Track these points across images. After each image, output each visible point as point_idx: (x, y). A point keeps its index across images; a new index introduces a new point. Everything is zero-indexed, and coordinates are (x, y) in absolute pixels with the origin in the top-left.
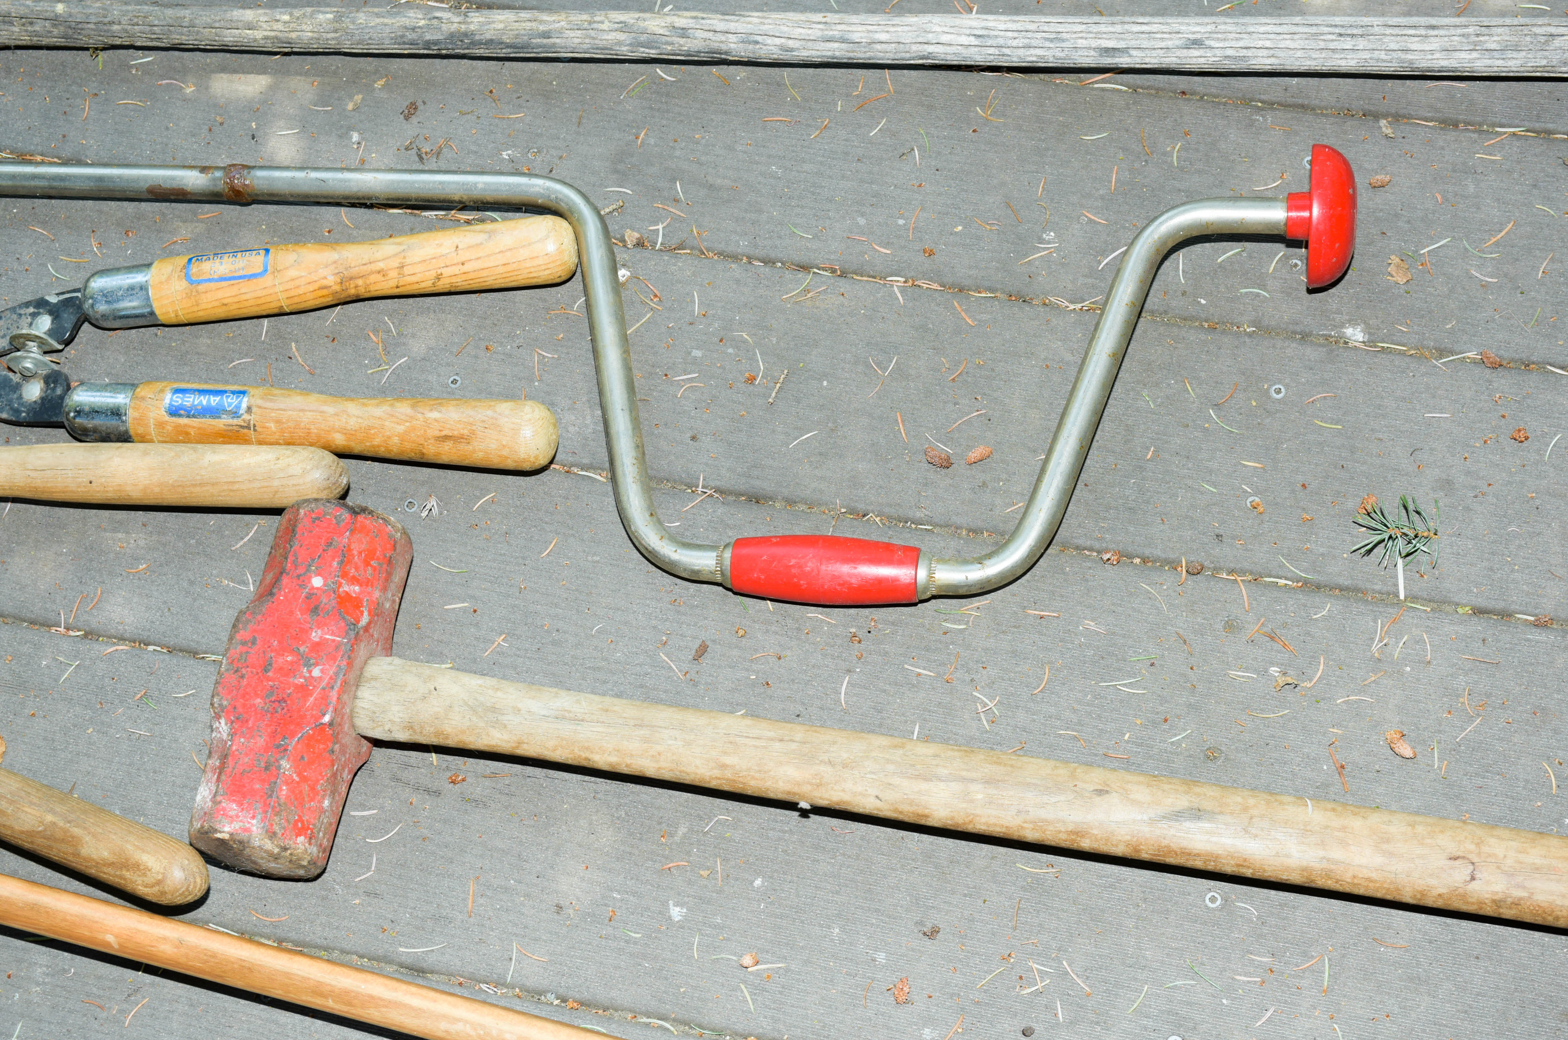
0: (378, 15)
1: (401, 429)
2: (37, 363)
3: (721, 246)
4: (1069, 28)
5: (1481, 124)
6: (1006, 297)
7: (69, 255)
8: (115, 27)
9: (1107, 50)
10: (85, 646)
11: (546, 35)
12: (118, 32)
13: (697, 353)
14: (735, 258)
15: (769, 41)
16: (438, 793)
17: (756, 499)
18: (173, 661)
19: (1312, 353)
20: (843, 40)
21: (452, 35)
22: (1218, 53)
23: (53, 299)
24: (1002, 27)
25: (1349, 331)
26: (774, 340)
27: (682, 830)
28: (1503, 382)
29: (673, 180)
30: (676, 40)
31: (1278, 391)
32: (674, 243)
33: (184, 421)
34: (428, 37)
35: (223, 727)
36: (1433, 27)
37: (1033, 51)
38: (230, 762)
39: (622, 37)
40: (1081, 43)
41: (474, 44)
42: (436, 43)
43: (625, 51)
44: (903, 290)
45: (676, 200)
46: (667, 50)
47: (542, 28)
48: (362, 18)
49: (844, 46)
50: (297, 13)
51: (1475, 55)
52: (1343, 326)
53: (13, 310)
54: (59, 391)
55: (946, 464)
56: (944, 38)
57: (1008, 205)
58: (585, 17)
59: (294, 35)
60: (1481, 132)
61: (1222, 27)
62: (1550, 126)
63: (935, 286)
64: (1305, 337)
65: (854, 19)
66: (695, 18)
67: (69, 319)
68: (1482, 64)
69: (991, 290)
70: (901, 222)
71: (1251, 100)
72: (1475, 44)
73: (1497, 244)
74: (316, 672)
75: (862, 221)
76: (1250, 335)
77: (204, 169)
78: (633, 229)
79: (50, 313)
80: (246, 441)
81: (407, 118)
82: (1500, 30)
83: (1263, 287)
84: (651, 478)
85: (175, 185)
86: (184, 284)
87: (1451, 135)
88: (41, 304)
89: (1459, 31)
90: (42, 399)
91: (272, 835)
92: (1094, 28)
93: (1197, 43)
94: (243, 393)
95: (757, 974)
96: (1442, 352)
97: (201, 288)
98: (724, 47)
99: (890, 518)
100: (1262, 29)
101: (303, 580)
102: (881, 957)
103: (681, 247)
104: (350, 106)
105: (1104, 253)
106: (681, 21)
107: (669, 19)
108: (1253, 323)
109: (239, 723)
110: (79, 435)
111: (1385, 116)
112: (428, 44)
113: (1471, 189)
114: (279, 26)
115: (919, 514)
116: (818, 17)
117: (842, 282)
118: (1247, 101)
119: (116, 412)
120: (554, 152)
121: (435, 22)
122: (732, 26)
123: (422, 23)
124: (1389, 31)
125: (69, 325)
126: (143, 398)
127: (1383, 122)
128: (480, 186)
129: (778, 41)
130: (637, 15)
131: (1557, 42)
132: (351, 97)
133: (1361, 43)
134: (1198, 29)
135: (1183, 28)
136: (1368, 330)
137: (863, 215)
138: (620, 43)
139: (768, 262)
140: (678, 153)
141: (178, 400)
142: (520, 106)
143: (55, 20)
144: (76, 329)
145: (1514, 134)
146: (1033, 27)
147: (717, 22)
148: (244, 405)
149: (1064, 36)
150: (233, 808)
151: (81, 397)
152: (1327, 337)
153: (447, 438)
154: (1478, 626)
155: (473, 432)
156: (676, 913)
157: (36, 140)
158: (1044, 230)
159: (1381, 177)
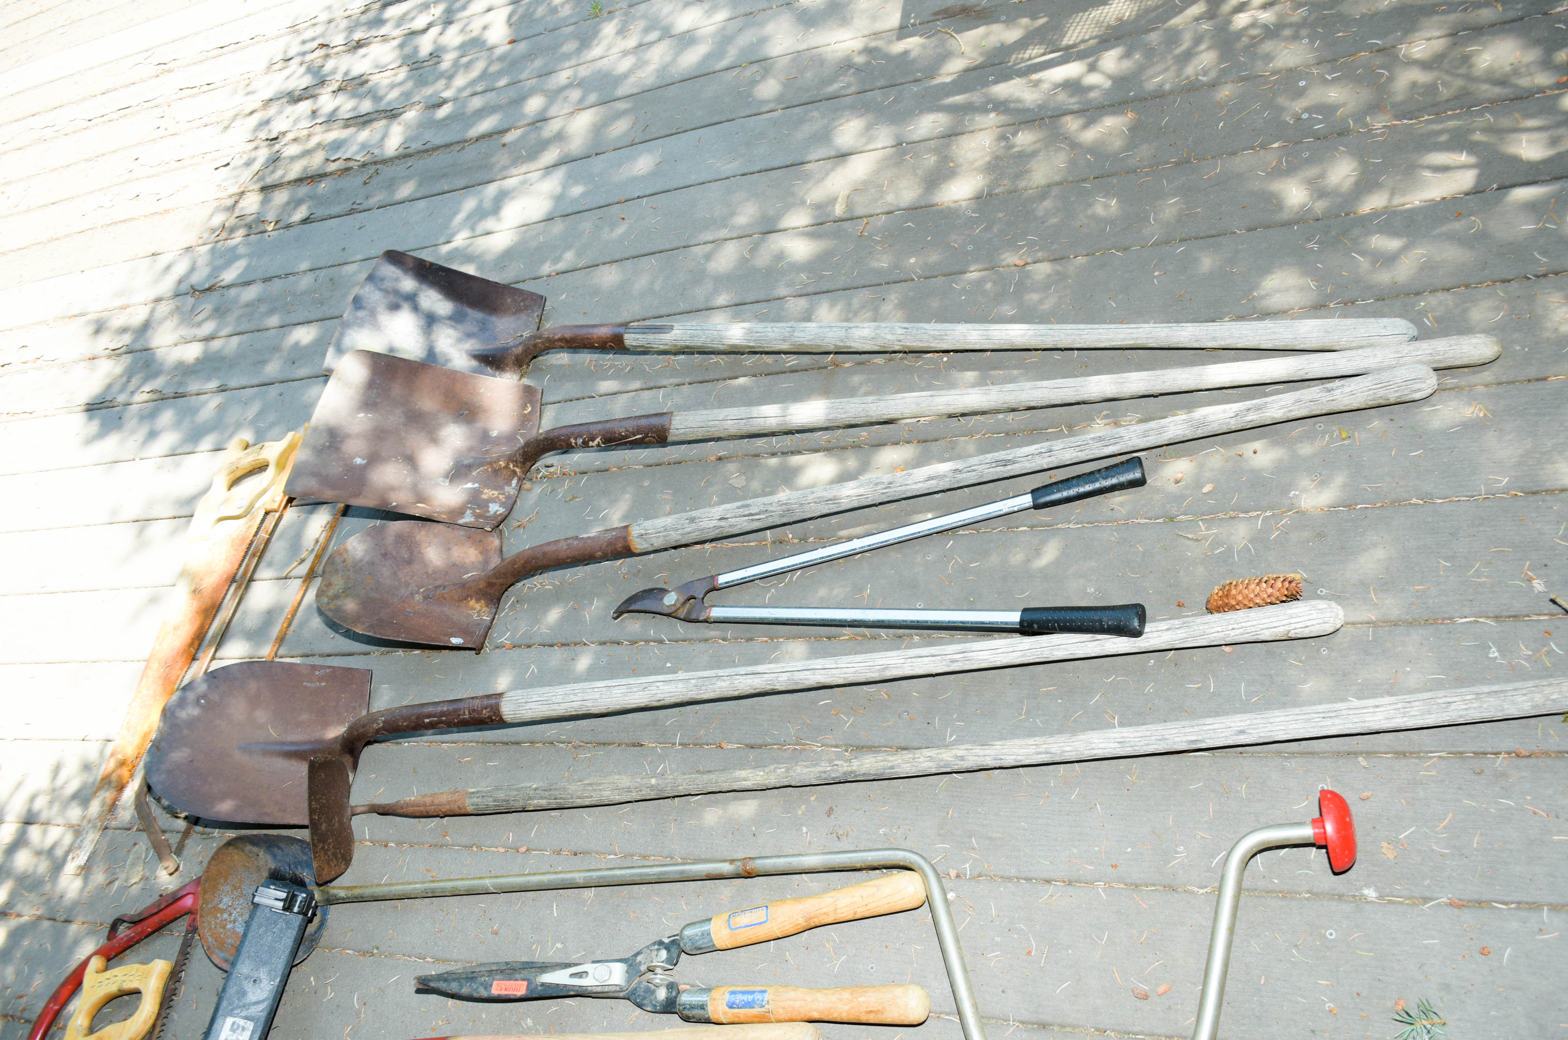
0: (807, 767)
1: (846, 1008)
2: (661, 980)
3: (1002, 873)
4: (1169, 732)
5: (1419, 752)
6: (1162, 888)
7: (672, 911)
8: (680, 788)
9: (1192, 742)
11: (892, 768)
12: (682, 790)
13: (998, 939)
14: (1010, 879)
15: (1008, 757)
17: (1043, 1026)
19: (1347, 908)
20: (1047, 753)
21: (845, 773)
22: (1255, 735)
23: (666, 941)
24: (1132, 735)
25: (1366, 892)
26: (1038, 927)
28: (1467, 916)
29: (970, 837)
30: (959, 762)
31: (1331, 934)
32: (976, 873)
33: (736, 1011)
34: (833, 775)
36: (1377, 706)
37: (1151, 747)
39: (931, 764)
40: (1177, 739)
41: (856, 776)
42: (837, 776)
43: (934, 771)
44: (1104, 890)
45: (974, 849)
46: (956, 768)
47: (889, 764)
48: (799, 769)
49: (1048, 755)
50: (767, 770)
51: (1405, 719)
52: (1361, 889)
53: (648, 947)
54: (674, 994)
55: (1146, 997)
56: (1101, 746)
57: (1154, 833)
58: (911, 756)
59: (766, 782)
60: (1419, 758)
61: (1255, 721)
62: (1461, 749)
63: (1122, 886)
64: (1341, 897)
65: (1051, 740)
66: (967, 749)
67: (674, 951)
68: (1411, 723)
69: (1154, 885)
70: (1097, 849)
71: (1281, 753)
72: (1404, 713)
73: (1445, 827)
75: (1075, 851)
76: (1307, 899)
77: (732, 861)
78: (953, 868)
79: (666, 948)
80: (769, 1021)
81: (829, 816)
82: (1417, 704)
83: (1309, 868)
84: (983, 1017)
85: (718, 872)
86: (728, 930)
87: (1403, 762)
88: (661, 943)
89: (1393, 707)
90: (667, 998)
92: (1183, 730)
93: (1242, 732)
94: (764, 992)
96: (1426, 900)
97: (737, 931)
98: (985, 763)
99: (1119, 1032)
100: (1277, 720)
103: (980, 876)
104: (800, 812)
105: (1213, 856)
106: (960, 753)
107: (954, 752)
108: (1308, 892)
110: (687, 1019)
111: (1361, 753)
112: (833, 778)
113: (1422, 794)
114: (759, 778)
115: (1136, 1029)
116: (1031, 741)
117: (1070, 888)
118: (1279, 753)
119: (702, 1007)
120: (906, 827)
121: (835, 767)
122: (987, 752)
123: (829, 769)
124: (1351, 712)
125: (675, 956)
126: (714, 999)
127: (1360, 759)
128: (870, 858)
129: (1012, 757)
130: (937, 752)
131: (1453, 707)
132: (800, 807)
133: (1337, 721)
134: (1241, 724)
135: (1232, 724)
136: (1377, 889)
137: (1075, 846)
138: (930, 768)
139: (1028, 879)
140: (970, 820)
141: (733, 998)
142: (885, 802)
143: (652, 787)
144: (679, 956)
145: (1440, 757)
146: (1148, 734)
147: (978, 750)
148: (766, 999)
149: (1167, 737)
151: (685, 998)
152: (1354, 896)
153: (871, 1012)
155: (884, 1008)
157: (650, 848)
158: (1177, 846)
159: (1366, 794)
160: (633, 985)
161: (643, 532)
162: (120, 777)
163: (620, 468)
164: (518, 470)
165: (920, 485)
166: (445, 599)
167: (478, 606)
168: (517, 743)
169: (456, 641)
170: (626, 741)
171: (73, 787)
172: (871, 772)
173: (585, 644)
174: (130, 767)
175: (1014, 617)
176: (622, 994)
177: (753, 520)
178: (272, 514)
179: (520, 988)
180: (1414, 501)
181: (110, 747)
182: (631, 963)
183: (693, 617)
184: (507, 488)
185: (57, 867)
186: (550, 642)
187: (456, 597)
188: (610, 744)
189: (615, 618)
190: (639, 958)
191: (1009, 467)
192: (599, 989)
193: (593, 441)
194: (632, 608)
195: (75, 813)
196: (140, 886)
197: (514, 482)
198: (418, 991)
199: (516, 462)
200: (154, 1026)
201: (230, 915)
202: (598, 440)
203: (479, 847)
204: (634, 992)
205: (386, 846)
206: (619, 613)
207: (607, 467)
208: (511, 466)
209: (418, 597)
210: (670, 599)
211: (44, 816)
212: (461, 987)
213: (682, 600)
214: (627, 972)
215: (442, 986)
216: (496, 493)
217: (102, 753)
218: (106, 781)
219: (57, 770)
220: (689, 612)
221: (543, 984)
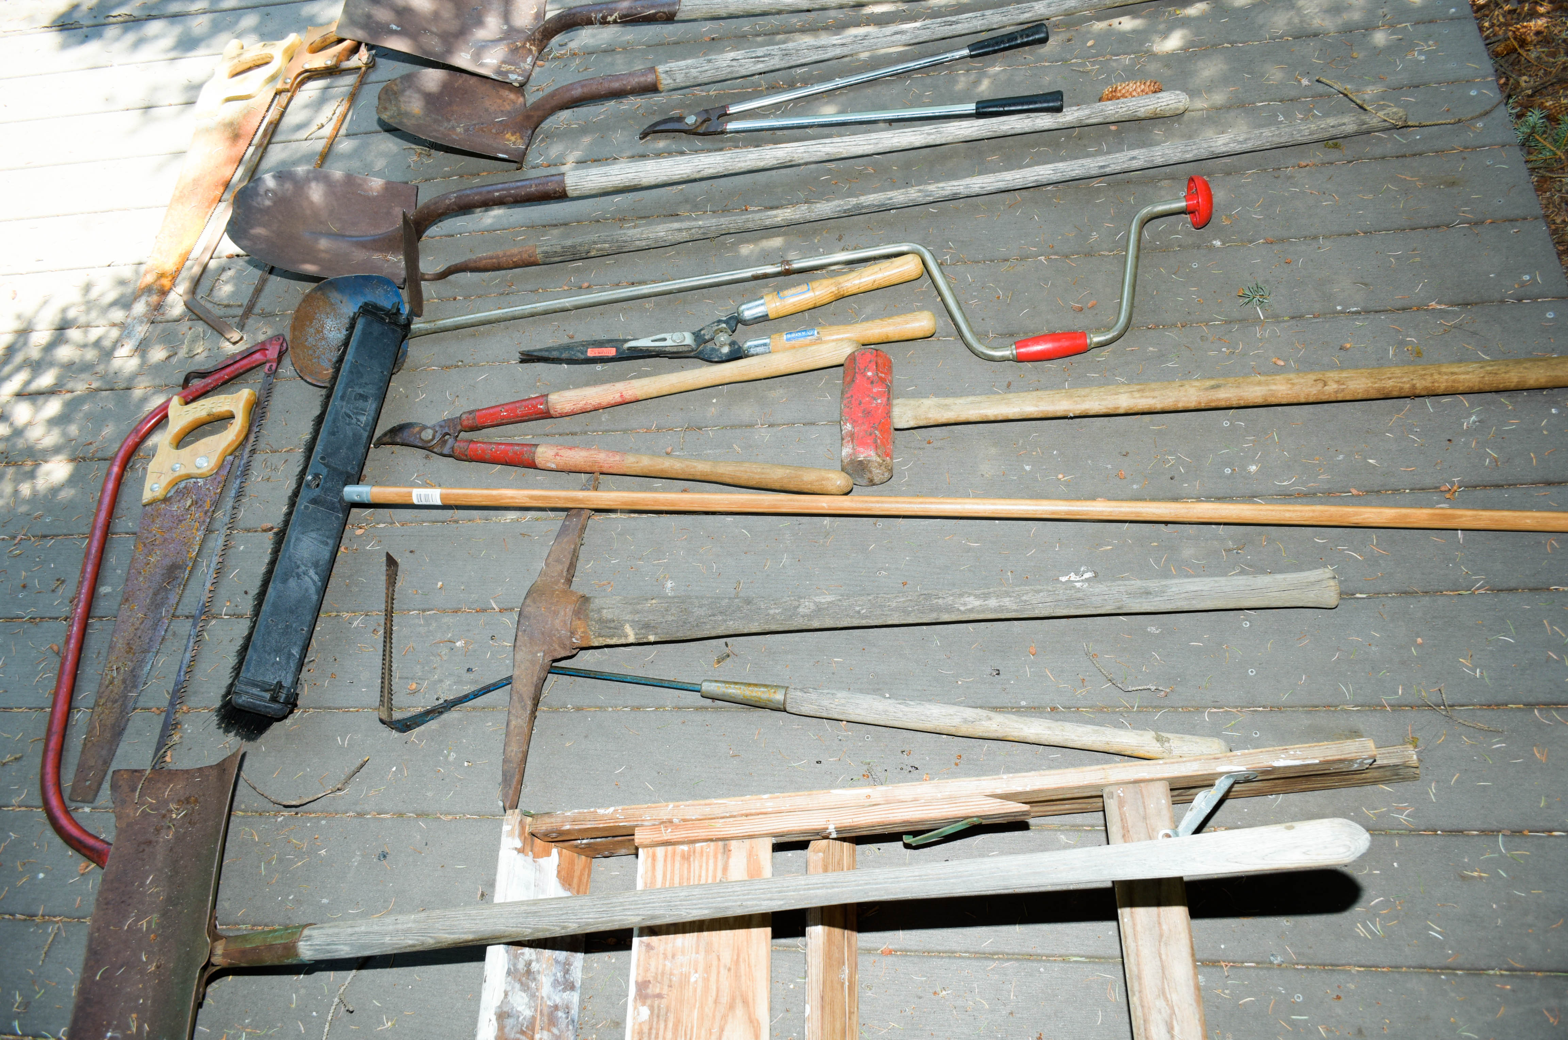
2: (725, 339)
5: (1240, 171)
6: (1084, 255)
7: (722, 307)
9: (1101, 166)
10: (769, 429)
11: (890, 199)
14: (979, 262)
16: (924, 449)
17: (1012, 335)
18: (807, 428)
19: (1203, 252)
21: (853, 207)
22: (1142, 160)
23: (724, 319)
24: (1061, 165)
25: (1214, 242)
26: (1003, 284)
27: (1021, 442)
28: (1276, 247)
29: (947, 242)
30: (941, 193)
31: (1195, 265)
32: (954, 262)
33: (793, 342)
34: (845, 209)
35: (849, 427)
37: (1074, 172)
38: (856, 435)
39: (919, 194)
40: (1091, 165)
41: (863, 207)
42: (848, 209)
43: (922, 200)
44: (1045, 260)
45: (951, 248)
47: (888, 197)
50: (792, 210)
51: (1235, 144)
52: (1211, 240)
53: (710, 324)
54: (737, 346)
55: (1081, 309)
56: (1041, 173)
57: (1076, 227)
59: (793, 218)
60: (1243, 173)
62: (1265, 167)
63: (1057, 257)
64: (1198, 246)
67: (733, 323)
68: (1238, 147)
69: (1079, 254)
70: (1038, 239)
71: (1154, 179)
73: (1259, 206)
74: (879, 401)
75: (1023, 242)
76: (1178, 250)
77: (774, 265)
79: (724, 323)
81: (839, 240)
83: (1178, 235)
86: (779, 300)
87: (1231, 176)
88: (719, 321)
89: (1228, 137)
90: (730, 351)
91: (879, 456)
92: (1095, 160)
93: (1134, 158)
94: (813, 329)
95: (1065, 481)
96: (1250, 242)
101: (864, 374)
102: (1109, 466)
103: (957, 262)
104: (816, 241)
105: (1117, 235)
106: (941, 185)
107: (935, 187)
108: (1179, 246)
109: (854, 423)
112: (845, 211)
113: (1244, 191)
114: (787, 216)
116: (993, 176)
117: (1021, 262)
119: (764, 346)
123: (842, 203)
124: (1203, 141)
125: (734, 325)
126: (775, 338)
129: (979, 187)
132: (815, 238)
133: (1195, 149)
134: (1133, 153)
135: (1128, 154)
136: (1221, 240)
137: (1022, 240)
138: (919, 197)
139: (992, 261)
140: (946, 233)
141: (788, 337)
142: (881, 229)
143: (700, 228)
144: (737, 326)
145: (1252, 173)
146: (1073, 163)
147: (954, 183)
148: (815, 333)
149: (1085, 164)
150: (862, 449)
151: (744, 346)
152: (1207, 245)
154: (1293, 322)
156: (1028, 468)
158: (1091, 232)
160: (701, 348)
161: (668, 69)
162: (163, 286)
163: (624, 49)
164: (533, 48)
165: (889, 38)
166: (484, 132)
167: (513, 139)
168: (566, 225)
169: (501, 155)
170: (665, 213)
171: (112, 296)
172: (875, 203)
173: (615, 159)
174: (170, 278)
175: (971, 107)
176: (692, 354)
177: (758, 61)
178: (283, 94)
179: (611, 352)
180: (1226, 45)
181: (143, 268)
182: (697, 336)
183: (712, 130)
184: (522, 65)
185: (107, 354)
186: (583, 160)
187: (494, 131)
188: (649, 217)
189: (641, 139)
190: (702, 332)
191: (954, 27)
192: (675, 350)
193: (611, 16)
194: (657, 128)
195: (118, 315)
196: (205, 354)
197: (529, 60)
198: (522, 361)
199: (534, 40)
200: (247, 437)
201: (315, 352)
202: (616, 14)
203: (545, 290)
204: (701, 352)
205: (455, 299)
206: (644, 135)
207: (613, 48)
208: (528, 45)
209: (458, 130)
210: (691, 120)
211: (82, 320)
212: (562, 353)
213: (700, 120)
214: (695, 340)
215: (545, 354)
216: (513, 68)
217: (137, 272)
218: (148, 290)
219: (88, 288)
220: (707, 128)
221: (629, 349)
